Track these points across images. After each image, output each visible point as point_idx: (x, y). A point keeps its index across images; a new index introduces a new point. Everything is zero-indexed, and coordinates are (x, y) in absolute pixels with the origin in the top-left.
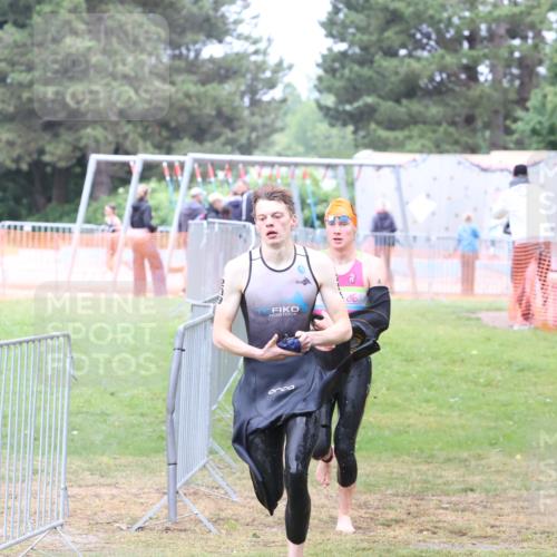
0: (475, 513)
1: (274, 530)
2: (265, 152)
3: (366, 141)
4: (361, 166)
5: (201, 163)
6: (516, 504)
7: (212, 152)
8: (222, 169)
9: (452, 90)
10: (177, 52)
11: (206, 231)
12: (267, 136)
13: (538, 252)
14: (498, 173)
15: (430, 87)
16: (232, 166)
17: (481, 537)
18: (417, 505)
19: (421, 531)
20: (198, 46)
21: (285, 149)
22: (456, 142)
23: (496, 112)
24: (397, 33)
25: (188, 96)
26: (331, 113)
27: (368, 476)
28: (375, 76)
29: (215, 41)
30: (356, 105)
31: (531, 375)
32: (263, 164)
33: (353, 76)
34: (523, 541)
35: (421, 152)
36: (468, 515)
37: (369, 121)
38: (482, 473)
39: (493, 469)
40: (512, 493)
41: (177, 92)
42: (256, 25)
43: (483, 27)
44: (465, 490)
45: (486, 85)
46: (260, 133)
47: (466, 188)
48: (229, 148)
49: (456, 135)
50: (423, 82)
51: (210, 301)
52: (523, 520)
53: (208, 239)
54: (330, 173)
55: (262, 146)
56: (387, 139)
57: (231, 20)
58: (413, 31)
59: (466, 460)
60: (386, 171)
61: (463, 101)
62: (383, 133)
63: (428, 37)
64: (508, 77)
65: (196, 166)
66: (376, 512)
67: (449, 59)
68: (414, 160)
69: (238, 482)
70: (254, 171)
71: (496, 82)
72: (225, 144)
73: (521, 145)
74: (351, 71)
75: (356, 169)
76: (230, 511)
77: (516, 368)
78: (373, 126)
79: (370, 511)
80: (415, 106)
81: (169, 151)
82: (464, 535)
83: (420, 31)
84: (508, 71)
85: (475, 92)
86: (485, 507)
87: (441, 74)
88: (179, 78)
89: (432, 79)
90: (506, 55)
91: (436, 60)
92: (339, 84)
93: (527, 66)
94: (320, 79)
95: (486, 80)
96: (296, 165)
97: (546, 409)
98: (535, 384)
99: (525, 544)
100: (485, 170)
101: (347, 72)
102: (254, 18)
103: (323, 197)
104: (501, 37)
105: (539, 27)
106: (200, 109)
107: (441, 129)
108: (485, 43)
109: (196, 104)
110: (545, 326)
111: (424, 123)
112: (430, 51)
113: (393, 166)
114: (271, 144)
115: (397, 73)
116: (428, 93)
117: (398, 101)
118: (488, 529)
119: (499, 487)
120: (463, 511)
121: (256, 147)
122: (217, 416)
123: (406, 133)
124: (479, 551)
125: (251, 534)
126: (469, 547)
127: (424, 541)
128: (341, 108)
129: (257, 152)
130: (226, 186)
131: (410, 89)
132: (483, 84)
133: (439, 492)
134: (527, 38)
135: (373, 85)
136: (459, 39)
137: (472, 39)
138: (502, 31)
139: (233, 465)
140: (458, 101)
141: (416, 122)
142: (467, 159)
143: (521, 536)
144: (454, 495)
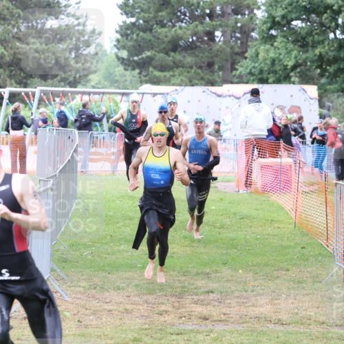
0: (214, 306)
1: (91, 317)
2: (84, 86)
3: (147, 78)
4: (143, 94)
5: (45, 93)
6: (239, 300)
8: (58, 96)
9: (200, 47)
11: (48, 135)
12: (86, 76)
13: (252, 146)
14: (227, 98)
15: (186, 45)
16: (64, 94)
17: (217, 321)
18: (178, 302)
19: (181, 318)
21: (97, 84)
22: (202, 79)
23: (227, 60)
26: (125, 62)
28: (152, 39)
30: (141, 57)
31: (248, 221)
32: (83, 93)
33: (139, 39)
34: (243, 323)
35: (181, 85)
36: (210, 307)
37: (148, 66)
38: (219, 281)
39: (225, 279)
40: (237, 294)
42: (79, 8)
43: (218, 8)
44: (208, 292)
45: (220, 43)
46: (82, 74)
47: (208, 107)
48: (63, 84)
49: (202, 75)
50: (181, 43)
51: (51, 178)
52: (243, 311)
53: (49, 139)
54: (125, 98)
55: (83, 82)
56: (160, 76)
57: (63, 5)
58: (176, 11)
59: (208, 274)
60: (158, 97)
61: (207, 54)
62: (157, 73)
63: (185, 14)
64: (234, 39)
65: (42, 94)
66: (154, 306)
67: (200, 28)
69: (69, 289)
70: (78, 97)
71: (226, 42)
72: (60, 81)
74: (138, 35)
76: (63, 307)
77: (239, 217)
78: (151, 69)
79: (150, 305)
80: (178, 57)
81: (26, 86)
82: (207, 319)
83: (179, 11)
84: (233, 35)
86: (220, 302)
87: (192, 38)
89: (187, 40)
90: (233, 24)
91: (191, 28)
92: (130, 44)
93: (245, 32)
94: (118, 41)
95: (220, 41)
96: (103, 93)
97: (258, 242)
98: (251, 227)
99: (245, 325)
100: (219, 96)
101: (135, 36)
102: (77, 3)
104: (229, 14)
105: (252, 7)
107: (193, 71)
108: (220, 17)
110: (256, 191)
111: (183, 67)
112: (186, 23)
113: (163, 94)
114: (88, 81)
115: (166, 37)
116: (185, 49)
117: (167, 54)
118: (222, 316)
119: (229, 290)
120: (207, 305)
121: (79, 82)
122: (56, 248)
123: (171, 73)
124: (216, 329)
125: (77, 320)
126: (210, 327)
127: (183, 323)
128: (131, 59)
129: (80, 86)
131: (175, 46)
133: (191, 293)
134: (245, 14)
135: (152, 44)
136: (203, 16)
137: (211, 16)
138: (229, 11)
139: (66, 278)
140: (204, 54)
141: (177, 67)
142: (208, 89)
143: (242, 320)
144: (201, 295)
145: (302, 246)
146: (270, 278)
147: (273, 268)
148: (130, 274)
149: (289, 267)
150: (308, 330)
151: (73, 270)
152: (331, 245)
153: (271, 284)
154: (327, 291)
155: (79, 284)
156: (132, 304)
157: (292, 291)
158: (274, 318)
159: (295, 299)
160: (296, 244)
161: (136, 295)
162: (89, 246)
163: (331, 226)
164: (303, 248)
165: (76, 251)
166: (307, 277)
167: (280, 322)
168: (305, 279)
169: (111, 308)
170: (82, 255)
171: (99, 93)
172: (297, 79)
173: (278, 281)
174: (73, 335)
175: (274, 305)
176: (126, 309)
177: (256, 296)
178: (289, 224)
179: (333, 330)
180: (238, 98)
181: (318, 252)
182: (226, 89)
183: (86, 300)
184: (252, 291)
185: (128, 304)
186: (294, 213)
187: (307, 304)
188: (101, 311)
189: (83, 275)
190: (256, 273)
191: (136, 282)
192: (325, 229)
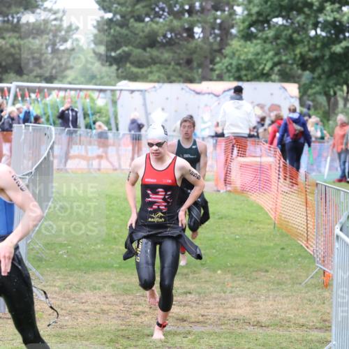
0: (192, 307)
1: (67, 318)
2: (61, 82)
3: (124, 74)
4: (121, 90)
5: (21, 88)
6: (217, 302)
7: (28, 81)
8: (34, 92)
9: (178, 43)
10: (6, 19)
11: (24, 131)
13: (231, 145)
14: (207, 96)
15: (164, 41)
16: (41, 90)
17: (195, 322)
20: (19, 15)
21: (73, 80)
22: (180, 76)
23: (206, 57)
24: (143, 7)
25: (13, 46)
27: (125, 284)
28: (130, 34)
29: (30, 12)
30: (118, 52)
31: (227, 221)
32: (60, 89)
33: (116, 34)
34: (222, 325)
35: (158, 82)
36: (187, 308)
37: (126, 62)
38: (197, 282)
39: (203, 280)
40: (215, 295)
41: (6, 43)
43: (197, 4)
44: (186, 293)
45: (199, 40)
47: (187, 105)
48: (38, 79)
49: (180, 72)
50: (159, 39)
51: (27, 175)
52: (222, 312)
53: (25, 136)
54: (102, 95)
55: (59, 78)
56: (137, 73)
58: (153, 6)
59: (186, 275)
60: (136, 94)
61: (184, 50)
62: (135, 70)
63: (163, 10)
64: (213, 36)
65: (18, 90)
66: (130, 307)
67: (176, 23)
68: (154, 87)
69: (44, 288)
70: (54, 93)
71: (205, 39)
72: (36, 77)
73: (220, 78)
74: (115, 30)
75: (118, 93)
76: (39, 306)
77: (217, 217)
78: (128, 65)
79: (126, 306)
80: (155, 52)
81: (1, 81)
82: (185, 321)
83: (158, 6)
84: (212, 32)
85: (192, 45)
86: (198, 303)
87: (171, 34)
88: (7, 35)
89: (165, 36)
90: (212, 21)
91: (168, 23)
92: (107, 39)
93: (225, 29)
94: (95, 36)
95: (199, 37)
96: (81, 90)
97: (237, 242)
98: (229, 227)
99: (223, 327)
100: (198, 93)
101: (112, 31)
103: (97, 110)
104: (209, 10)
105: (232, 3)
106: (20, 54)
107: (171, 67)
108: (199, 14)
109: (18, 51)
110: (235, 191)
111: (161, 63)
112: (164, 19)
113: (141, 91)
114: (65, 77)
115: (143, 31)
116: (163, 45)
117: (144, 49)
118: (200, 317)
119: (207, 291)
120: (184, 306)
121: (55, 79)
122: (31, 247)
123: (149, 69)
124: (194, 331)
126: (188, 328)
128: (109, 54)
129: (56, 82)
130: (36, 102)
131: (152, 41)
132: (197, 40)
134: (224, 11)
135: (128, 39)
136: (182, 12)
137: (190, 12)
138: (209, 7)
139: (41, 277)
140: (182, 50)
141: (155, 63)
142: (187, 87)
143: (221, 321)
144: (179, 296)
145: (282, 247)
146: (248, 279)
147: (252, 269)
148: (107, 274)
149: (268, 268)
150: (288, 333)
151: (48, 269)
152: (311, 246)
153: (250, 285)
154: (307, 293)
155: (55, 284)
156: (109, 304)
157: (271, 293)
158: (253, 320)
159: (275, 301)
160: (275, 244)
161: (113, 296)
162: (65, 245)
163: (311, 227)
164: (283, 249)
165: (52, 250)
166: (286, 279)
167: (259, 324)
168: (284, 280)
169: (87, 308)
170: (57, 254)
171: (75, 90)
172: (277, 77)
173: (258, 283)
174: (48, 335)
175: (253, 306)
176: (102, 310)
177: (234, 297)
178: (269, 224)
179: (313, 333)
180: (217, 96)
181: (297, 254)
182: (205, 86)
183: (62, 300)
184: (231, 292)
185: (104, 304)
186: (273, 213)
187: (286, 306)
188: (77, 311)
189: (58, 274)
190: (235, 274)
191: (113, 282)
192: (305, 230)
